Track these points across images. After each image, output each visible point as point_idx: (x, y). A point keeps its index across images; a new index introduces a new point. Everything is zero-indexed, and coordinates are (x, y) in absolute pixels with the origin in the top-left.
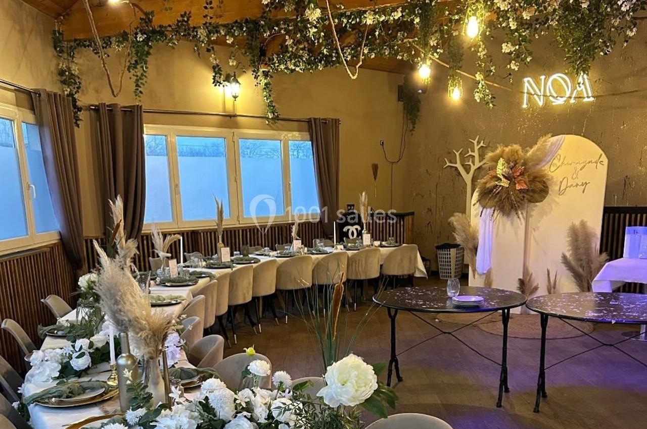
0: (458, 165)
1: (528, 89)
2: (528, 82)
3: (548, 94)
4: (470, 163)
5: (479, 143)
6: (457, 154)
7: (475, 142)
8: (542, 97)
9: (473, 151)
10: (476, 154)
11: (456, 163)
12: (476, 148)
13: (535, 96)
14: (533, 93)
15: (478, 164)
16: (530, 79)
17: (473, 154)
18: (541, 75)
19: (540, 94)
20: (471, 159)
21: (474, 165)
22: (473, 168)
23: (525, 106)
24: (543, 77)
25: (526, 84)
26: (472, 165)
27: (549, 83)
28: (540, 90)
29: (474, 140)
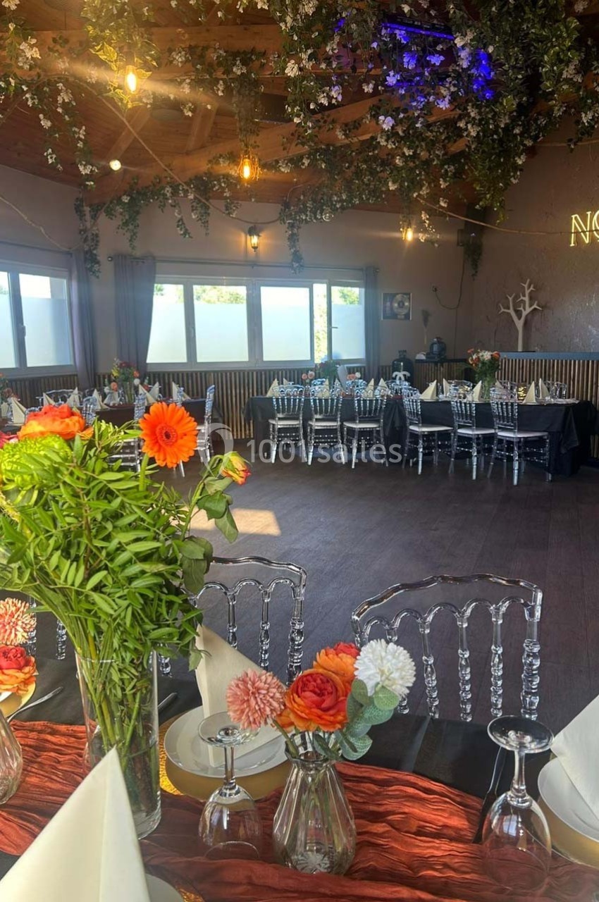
0: (512, 312)
1: (575, 227)
2: (576, 218)
3: (594, 229)
4: (521, 308)
5: (529, 287)
6: (510, 299)
7: (526, 286)
8: (588, 233)
9: (524, 296)
10: (526, 299)
11: (509, 308)
12: (527, 292)
13: (582, 234)
14: (580, 230)
15: (528, 310)
16: (577, 215)
17: (524, 298)
18: (588, 211)
19: (585, 230)
20: (522, 305)
21: (525, 309)
22: (524, 314)
23: (572, 245)
24: (589, 213)
25: (574, 221)
26: (523, 310)
27: (595, 218)
28: (586, 227)
29: (525, 284)
